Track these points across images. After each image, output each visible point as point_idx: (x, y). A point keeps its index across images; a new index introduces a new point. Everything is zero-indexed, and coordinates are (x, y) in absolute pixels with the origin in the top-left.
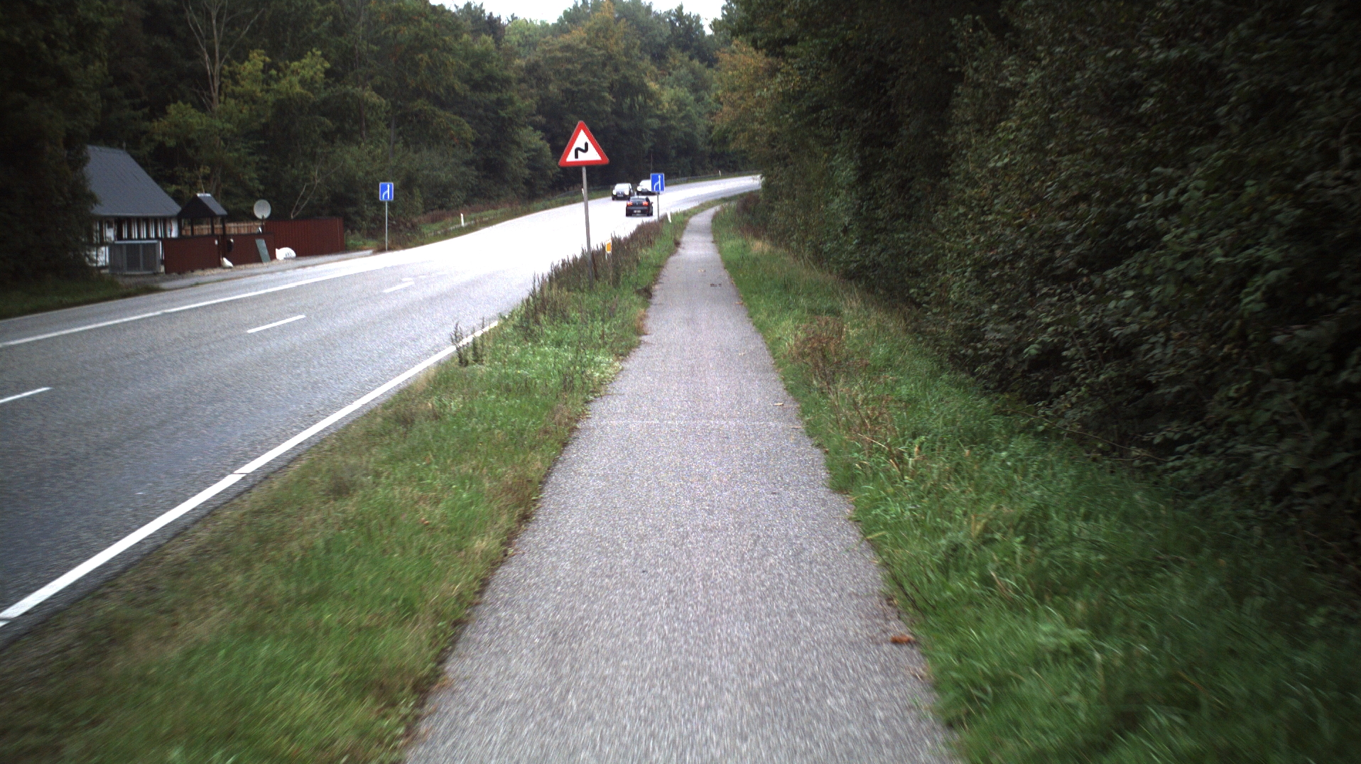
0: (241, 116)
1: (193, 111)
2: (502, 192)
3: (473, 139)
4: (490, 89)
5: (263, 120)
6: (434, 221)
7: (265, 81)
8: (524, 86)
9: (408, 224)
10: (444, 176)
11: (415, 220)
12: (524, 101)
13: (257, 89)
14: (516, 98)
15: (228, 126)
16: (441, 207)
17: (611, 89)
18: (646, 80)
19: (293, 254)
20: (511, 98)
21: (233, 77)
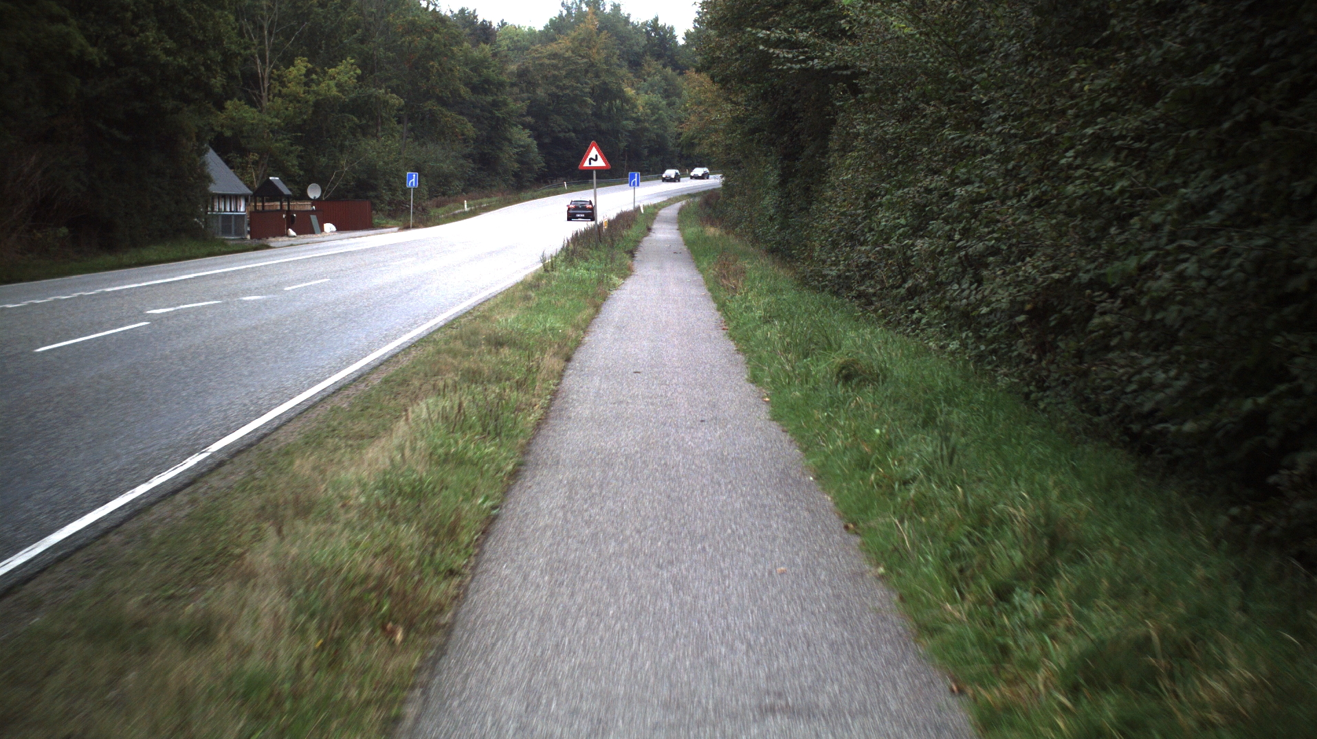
0: (287, 113)
1: (247, 107)
2: (494, 183)
3: (475, 136)
4: (486, 92)
5: (305, 117)
6: (438, 206)
7: (306, 84)
8: (516, 90)
10: (447, 167)
11: (425, 205)
12: (516, 104)
13: (300, 90)
14: (510, 100)
15: (277, 121)
16: (444, 194)
17: (592, 95)
18: (624, 86)
19: (334, 228)
20: (505, 100)
21: (281, 81)
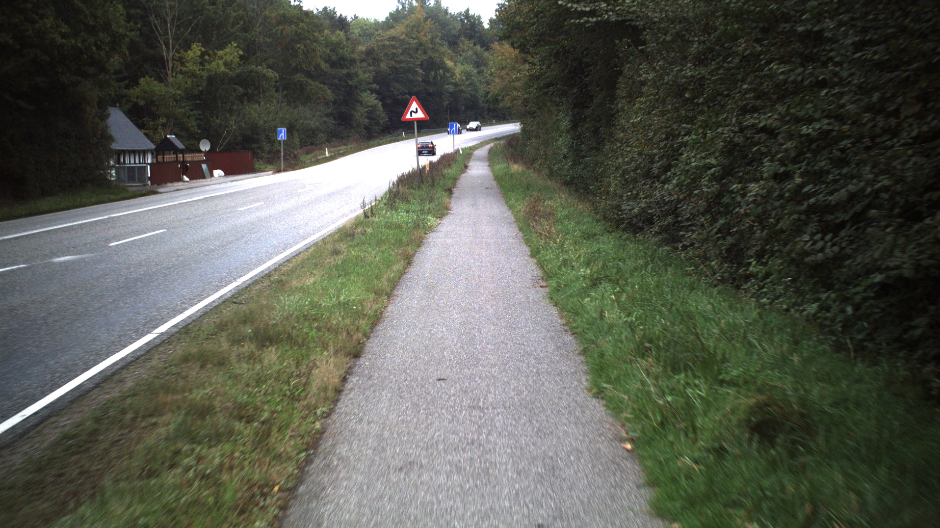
0: (186, 86)
1: (155, 82)
2: (350, 134)
3: (333, 100)
4: (342, 67)
5: (201, 88)
6: (307, 153)
7: (202, 64)
8: (365, 64)
9: (292, 155)
10: (313, 124)
11: (296, 152)
12: (364, 74)
13: (196, 68)
14: (360, 72)
15: (179, 92)
16: (312, 144)
17: (421, 65)
18: (445, 59)
19: (222, 173)
20: (356, 72)
21: (181, 61)
